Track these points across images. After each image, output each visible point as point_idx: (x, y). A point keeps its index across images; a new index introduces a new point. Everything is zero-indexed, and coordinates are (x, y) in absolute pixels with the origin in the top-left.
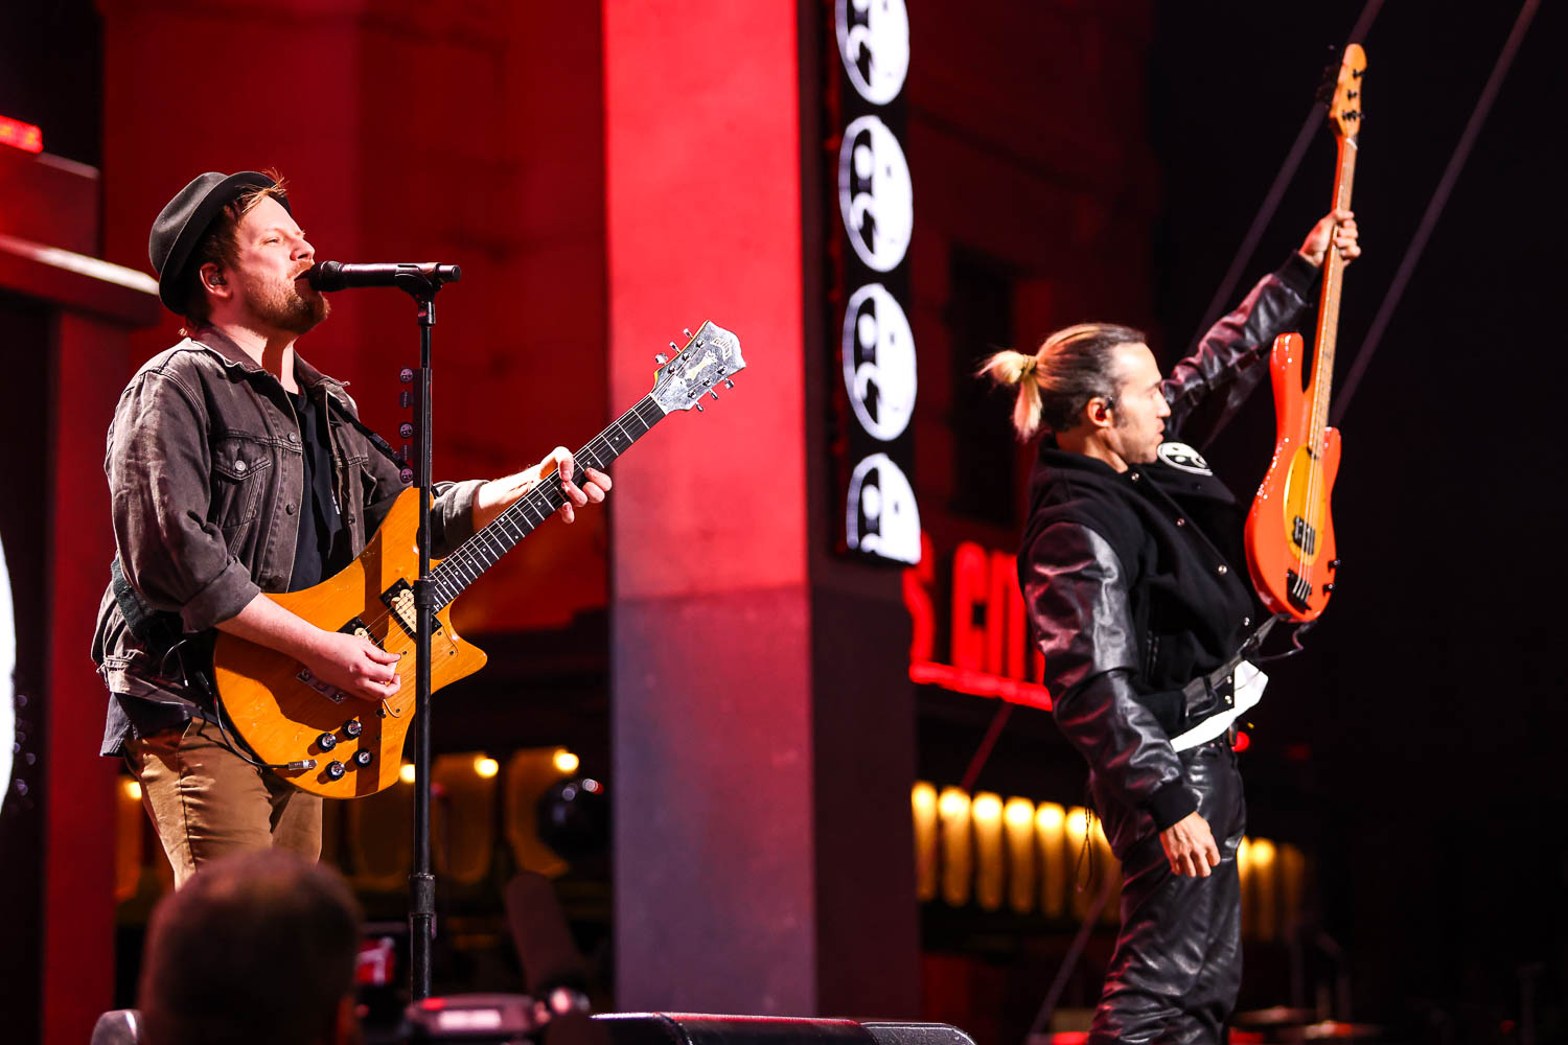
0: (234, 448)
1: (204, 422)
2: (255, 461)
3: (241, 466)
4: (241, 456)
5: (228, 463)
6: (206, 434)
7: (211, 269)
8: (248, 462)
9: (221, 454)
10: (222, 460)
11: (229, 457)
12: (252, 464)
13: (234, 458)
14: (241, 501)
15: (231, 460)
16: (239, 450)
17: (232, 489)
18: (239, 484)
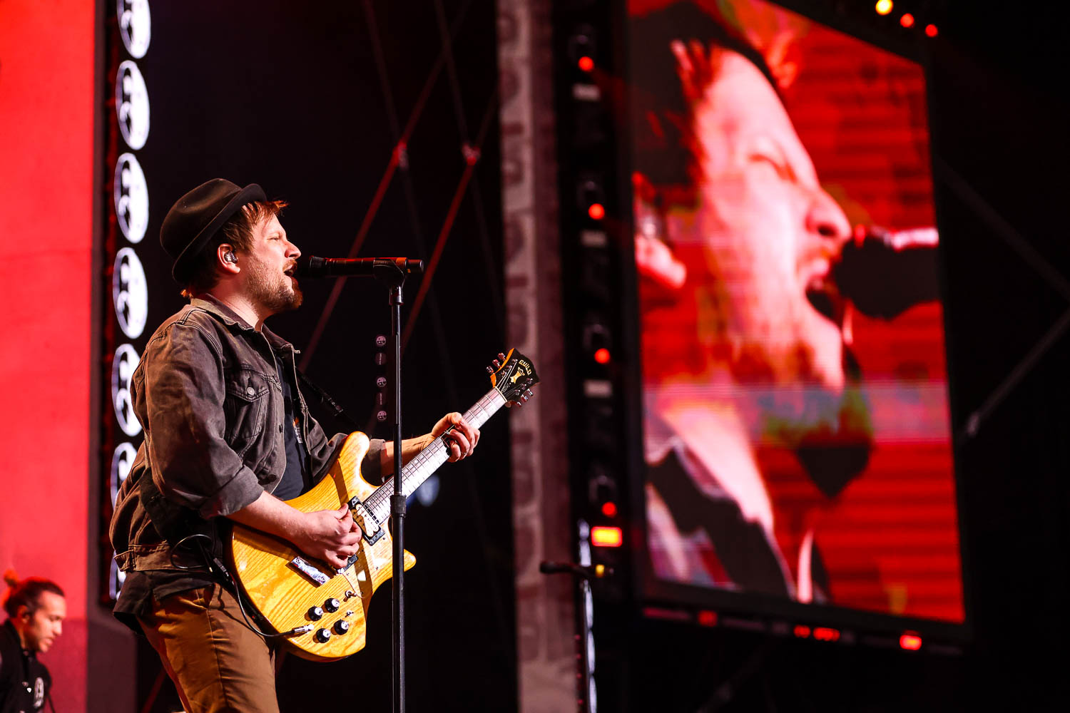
0: (246, 378)
1: (221, 357)
2: (261, 388)
3: (251, 391)
4: (251, 384)
5: (242, 389)
6: (223, 367)
7: (227, 248)
8: (257, 389)
9: (236, 383)
10: (237, 386)
11: (241, 384)
12: (260, 391)
13: (246, 385)
14: (251, 419)
15: (244, 387)
16: (249, 379)
17: (245, 409)
18: (250, 405)
